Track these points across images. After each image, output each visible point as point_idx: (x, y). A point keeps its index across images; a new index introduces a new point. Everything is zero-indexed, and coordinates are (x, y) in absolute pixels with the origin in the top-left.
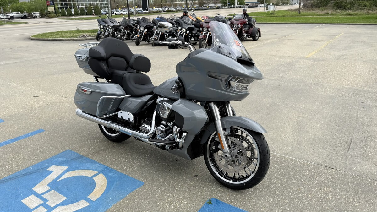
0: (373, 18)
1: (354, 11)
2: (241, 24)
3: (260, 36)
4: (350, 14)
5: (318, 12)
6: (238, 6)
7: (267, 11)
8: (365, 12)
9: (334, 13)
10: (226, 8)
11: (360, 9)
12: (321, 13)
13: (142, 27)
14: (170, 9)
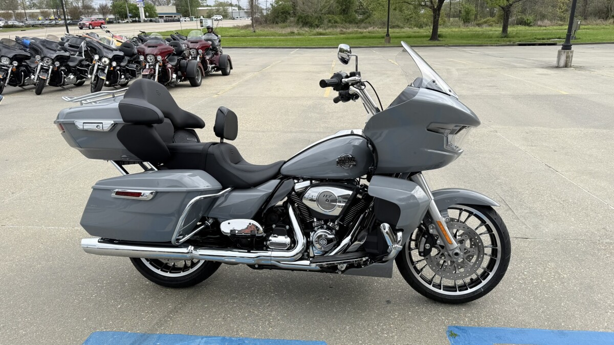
0: (353, 38)
1: (325, 29)
2: (202, 48)
3: (231, 68)
4: (321, 34)
5: (278, 30)
6: (146, 19)
7: (202, 28)
8: (338, 30)
9: (301, 31)
10: (124, 23)
11: (332, 27)
12: (284, 32)
13: (5, 58)
14: (10, 23)
